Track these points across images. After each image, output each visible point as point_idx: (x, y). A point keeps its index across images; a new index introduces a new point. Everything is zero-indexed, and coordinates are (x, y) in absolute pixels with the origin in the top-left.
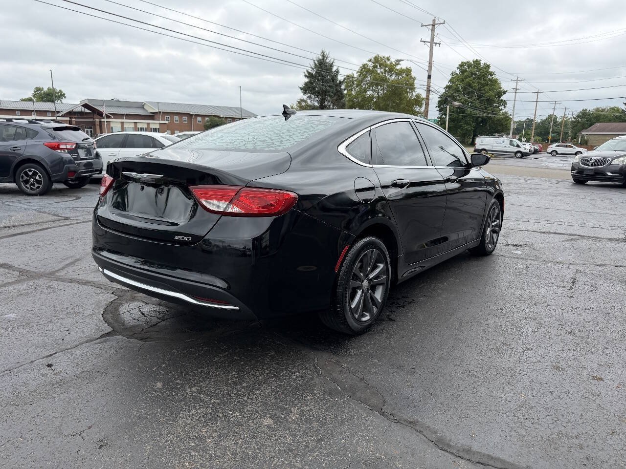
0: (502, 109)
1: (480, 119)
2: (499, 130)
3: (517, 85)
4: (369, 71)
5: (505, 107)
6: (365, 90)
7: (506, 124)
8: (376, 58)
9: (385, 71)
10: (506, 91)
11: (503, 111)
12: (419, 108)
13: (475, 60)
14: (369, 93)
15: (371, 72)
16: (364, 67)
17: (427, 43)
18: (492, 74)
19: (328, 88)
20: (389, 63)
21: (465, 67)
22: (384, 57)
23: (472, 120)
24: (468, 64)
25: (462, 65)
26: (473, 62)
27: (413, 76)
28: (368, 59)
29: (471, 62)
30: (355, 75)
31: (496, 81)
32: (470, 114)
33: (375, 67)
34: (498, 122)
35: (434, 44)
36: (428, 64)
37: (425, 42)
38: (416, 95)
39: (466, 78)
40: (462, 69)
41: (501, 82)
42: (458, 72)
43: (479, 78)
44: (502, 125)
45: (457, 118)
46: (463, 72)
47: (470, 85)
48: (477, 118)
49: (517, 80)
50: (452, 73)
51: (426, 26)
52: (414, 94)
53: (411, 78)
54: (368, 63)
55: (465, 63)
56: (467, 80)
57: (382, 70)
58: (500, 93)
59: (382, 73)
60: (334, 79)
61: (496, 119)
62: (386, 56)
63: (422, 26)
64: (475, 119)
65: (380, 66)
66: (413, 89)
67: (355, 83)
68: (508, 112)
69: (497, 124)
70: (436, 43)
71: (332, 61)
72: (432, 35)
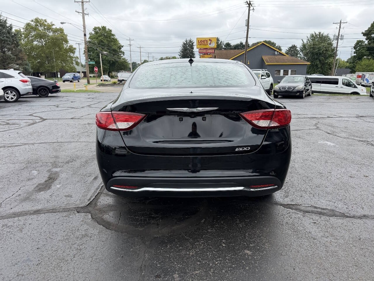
0: (122, 57)
1: (111, 62)
2: (122, 68)
3: (130, 43)
4: (32, 28)
5: (124, 55)
6: (32, 41)
7: (126, 65)
8: (36, 19)
9: (45, 29)
10: (123, 46)
11: (123, 57)
12: (72, 54)
13: (102, 26)
14: (35, 43)
15: (35, 29)
16: (28, 25)
17: (80, 13)
18: (113, 35)
19: (5, 38)
20: (46, 23)
21: (97, 30)
22: (42, 19)
23: (107, 62)
24: (99, 28)
25: (95, 29)
26: (102, 27)
27: (65, 34)
28: (31, 20)
29: (100, 27)
30: (22, 30)
31: (116, 40)
32: (105, 58)
33: (36, 25)
34: (121, 64)
35: (85, 15)
36: (83, 27)
37: (79, 12)
38: (70, 46)
39: (99, 36)
40: (95, 31)
41: (119, 40)
42: (93, 33)
43: (106, 37)
44: (124, 65)
45: (98, 61)
46: (96, 33)
47: (102, 41)
48: (110, 61)
49: (130, 40)
50: (90, 33)
51: (77, 2)
52: (69, 45)
53: (64, 34)
54: (31, 22)
55: (97, 28)
56: (100, 38)
57: (42, 28)
58: (120, 47)
59: (43, 30)
60: (9, 32)
61: (120, 62)
62: (44, 19)
63: (75, 2)
64: (108, 62)
65: (40, 25)
66: (67, 41)
67: (23, 35)
68: (126, 58)
69: (120, 65)
70: (86, 14)
71: (5, 18)
72: (82, 8)
